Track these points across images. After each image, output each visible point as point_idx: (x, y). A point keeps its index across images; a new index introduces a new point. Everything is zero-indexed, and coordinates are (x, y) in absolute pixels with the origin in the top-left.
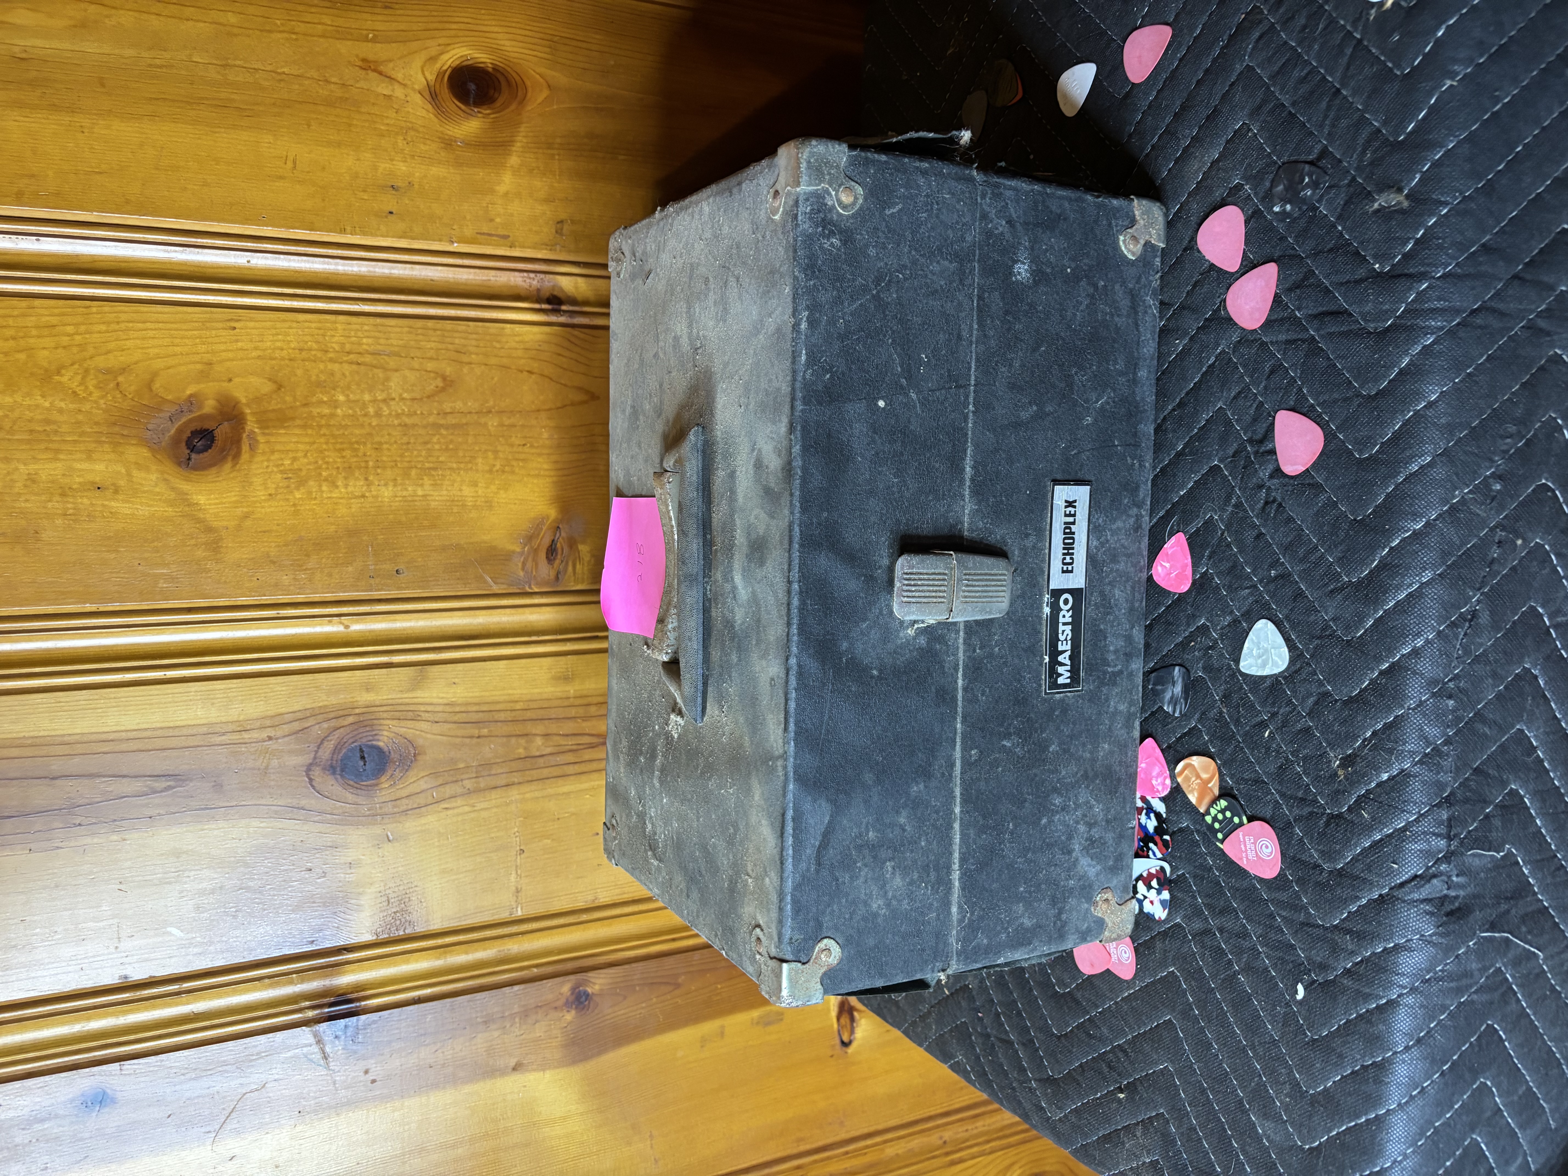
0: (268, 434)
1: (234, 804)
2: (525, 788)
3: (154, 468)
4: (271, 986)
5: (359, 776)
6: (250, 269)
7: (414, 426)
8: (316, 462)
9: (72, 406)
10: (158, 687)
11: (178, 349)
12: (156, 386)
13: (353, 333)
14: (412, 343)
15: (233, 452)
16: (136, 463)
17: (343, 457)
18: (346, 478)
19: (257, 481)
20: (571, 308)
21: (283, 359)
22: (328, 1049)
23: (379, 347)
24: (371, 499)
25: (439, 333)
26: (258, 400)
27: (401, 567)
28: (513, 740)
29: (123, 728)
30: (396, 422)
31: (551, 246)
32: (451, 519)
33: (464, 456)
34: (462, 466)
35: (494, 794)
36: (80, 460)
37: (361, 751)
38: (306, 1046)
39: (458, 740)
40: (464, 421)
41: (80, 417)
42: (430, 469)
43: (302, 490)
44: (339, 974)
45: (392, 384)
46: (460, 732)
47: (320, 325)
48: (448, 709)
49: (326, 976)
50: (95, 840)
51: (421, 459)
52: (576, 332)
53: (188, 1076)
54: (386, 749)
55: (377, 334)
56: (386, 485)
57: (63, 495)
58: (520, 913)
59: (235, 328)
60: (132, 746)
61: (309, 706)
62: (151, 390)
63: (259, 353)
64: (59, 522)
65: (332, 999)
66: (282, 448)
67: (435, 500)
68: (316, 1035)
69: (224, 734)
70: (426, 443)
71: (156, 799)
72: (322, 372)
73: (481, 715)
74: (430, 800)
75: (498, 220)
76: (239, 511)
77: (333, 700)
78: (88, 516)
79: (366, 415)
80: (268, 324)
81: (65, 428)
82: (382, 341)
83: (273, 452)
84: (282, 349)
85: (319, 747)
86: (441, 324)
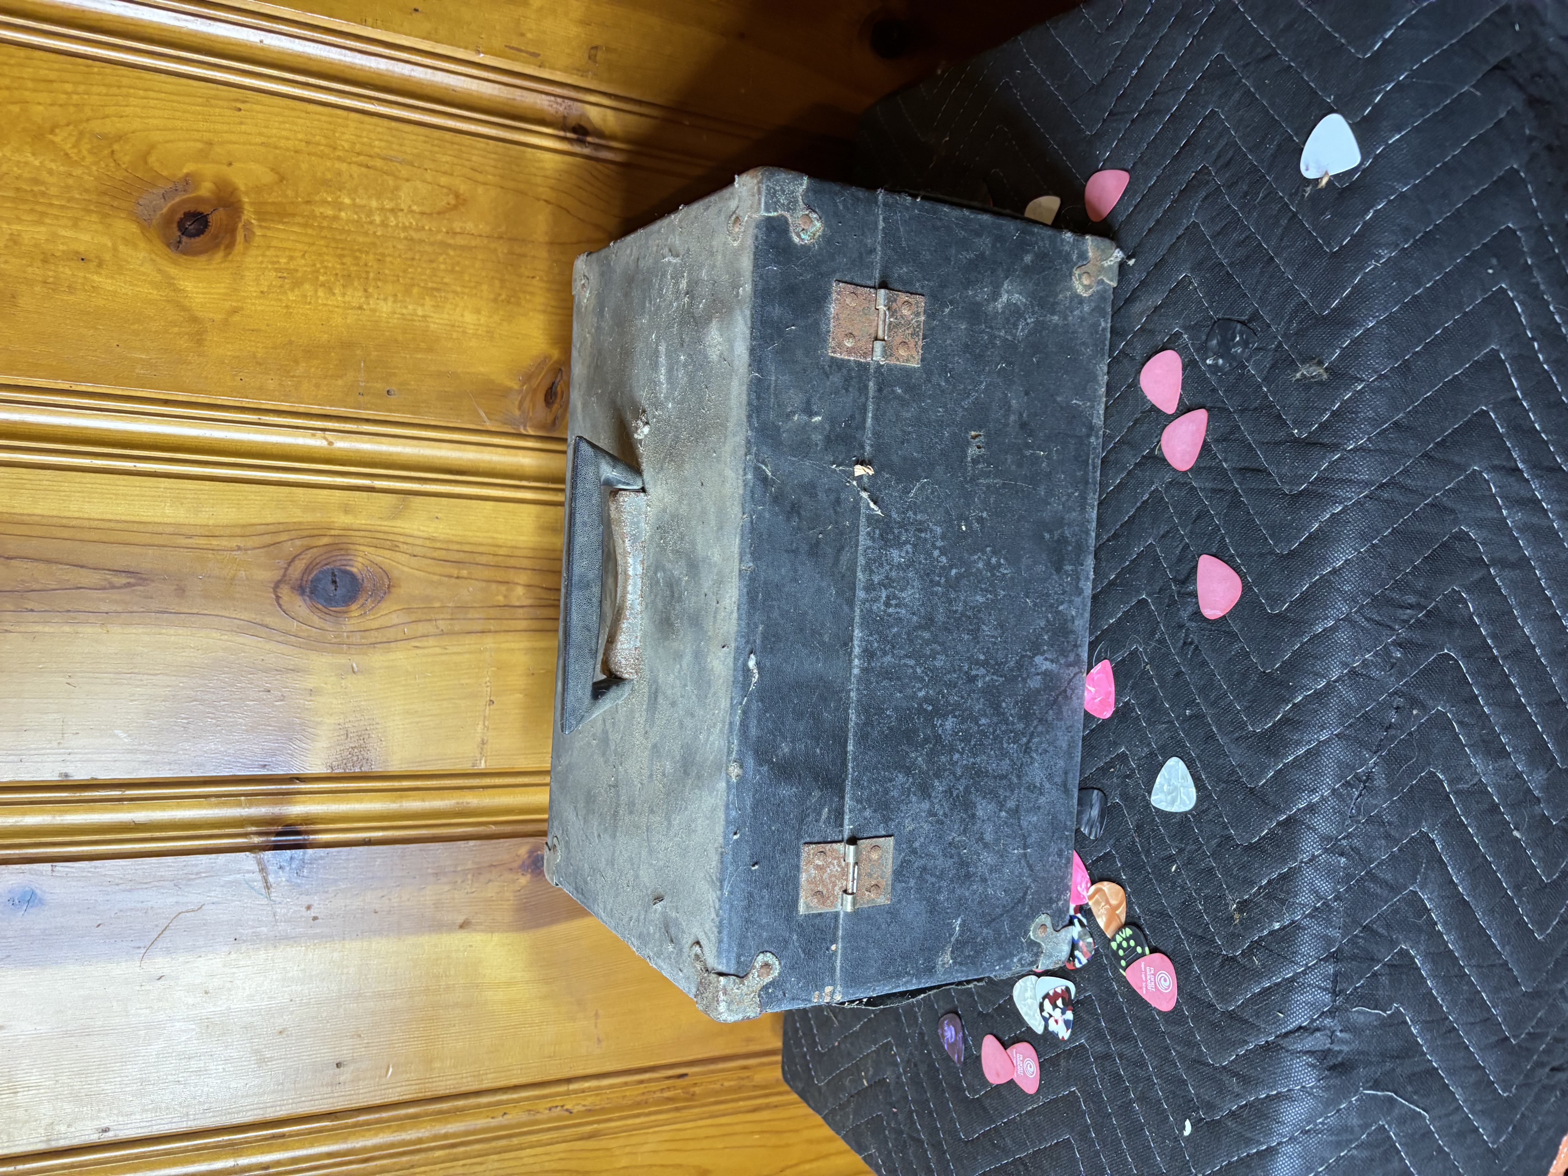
0: (266, 228)
1: (195, 611)
2: (499, 637)
3: (142, 245)
4: (217, 805)
5: (330, 601)
6: (262, 49)
7: (421, 241)
8: (314, 265)
9: (62, 169)
10: (126, 477)
11: (179, 123)
12: (152, 159)
13: (364, 134)
14: (427, 153)
15: (226, 241)
16: (124, 238)
17: (343, 264)
18: (344, 286)
19: (249, 275)
20: (597, 141)
21: (288, 149)
22: (271, 879)
23: (392, 153)
24: (368, 312)
25: (456, 146)
26: (258, 189)
27: (393, 388)
28: (494, 586)
29: (86, 516)
30: (402, 235)
31: (582, 72)
32: (450, 345)
33: (470, 281)
34: (467, 290)
35: (469, 640)
36: (65, 227)
37: (334, 575)
38: (248, 872)
39: (436, 578)
40: (473, 243)
41: (70, 181)
42: (433, 289)
43: (297, 292)
44: (289, 803)
45: (401, 194)
46: (439, 570)
47: (330, 119)
48: (428, 543)
49: (276, 804)
50: (47, 629)
51: (424, 277)
52: (599, 166)
53: (121, 887)
54: (359, 577)
55: (390, 138)
56: (385, 299)
57: (45, 261)
58: (483, 766)
59: (240, 110)
60: (93, 535)
61: (281, 520)
62: (146, 162)
63: (263, 139)
64: (38, 289)
65: (280, 828)
66: (280, 245)
67: (434, 323)
68: (260, 862)
69: (191, 537)
70: (431, 261)
71: (115, 595)
72: (329, 170)
73: (462, 555)
74: (400, 636)
75: (529, 35)
76: (227, 305)
77: (309, 518)
78: (69, 287)
79: (371, 223)
80: (277, 110)
81: (53, 191)
82: (395, 147)
83: (269, 247)
84: (288, 139)
85: (289, 564)
86: (459, 138)
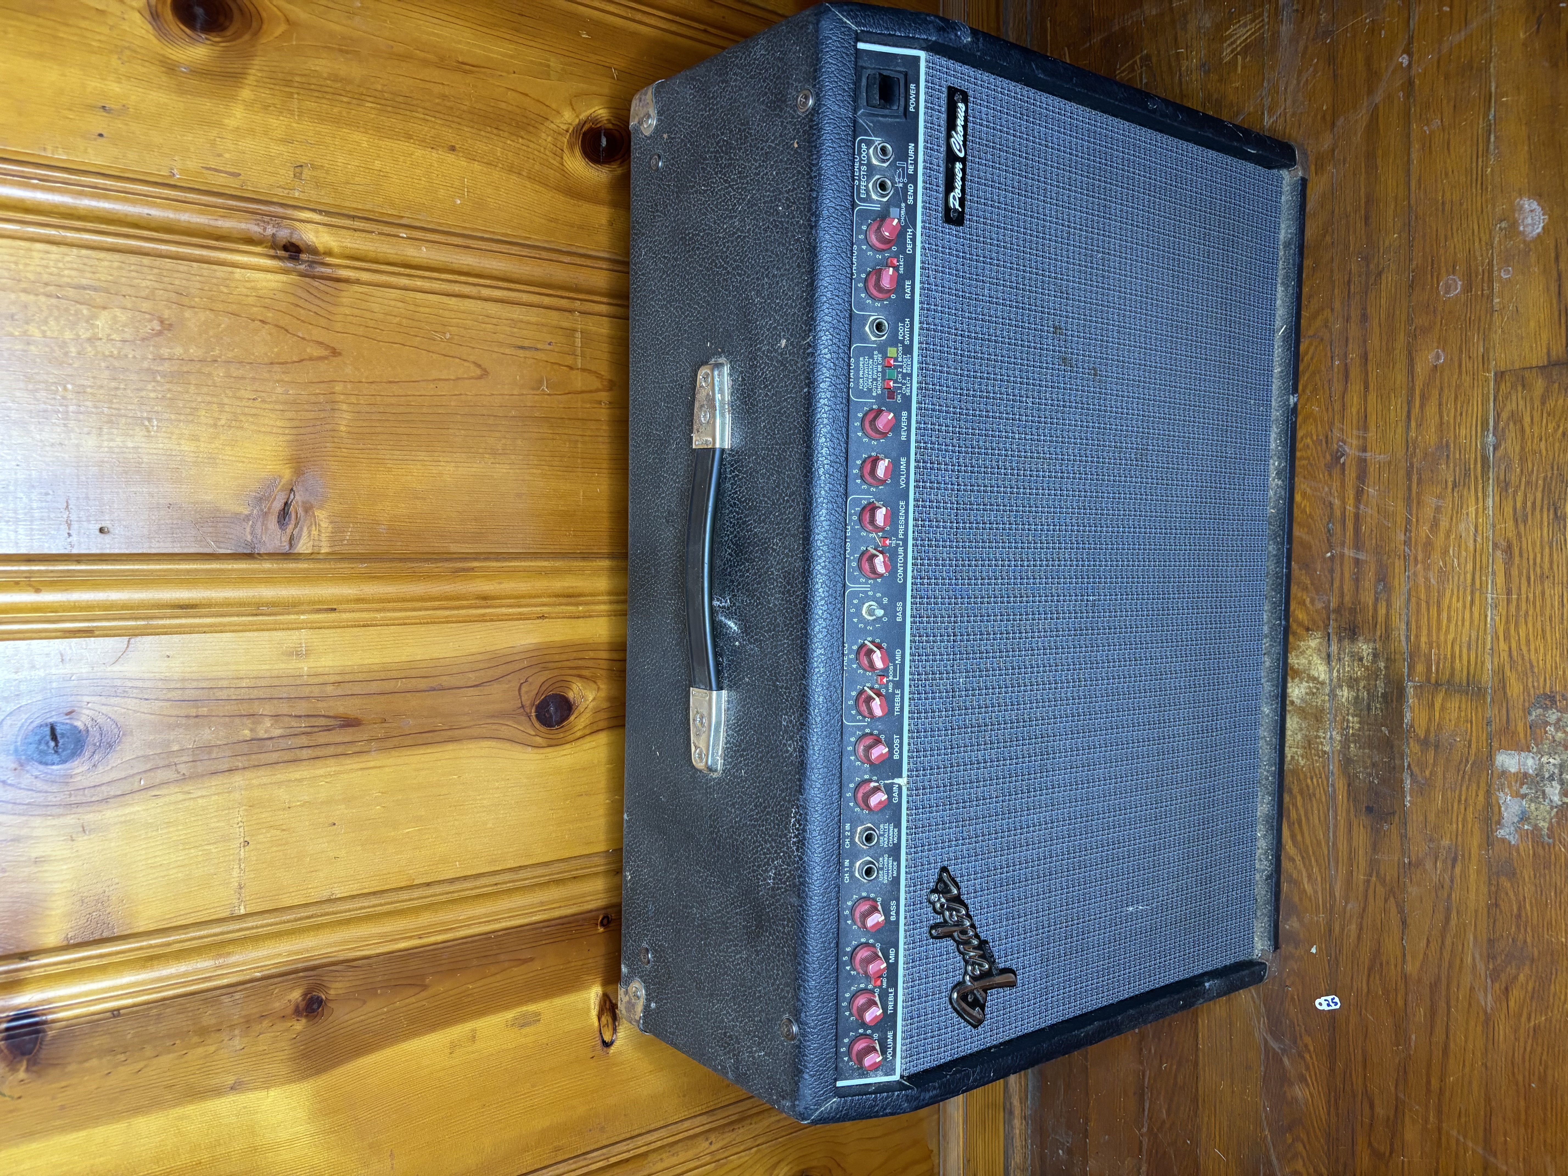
2: (248, 774)
5: (49, 759)
7: (125, 370)
13: (51, 264)
14: (124, 280)
17: (37, 399)
18: (40, 423)
20: (311, 258)
23: (84, 282)
24: (70, 448)
27: (105, 525)
28: (237, 720)
30: (103, 365)
31: (287, 190)
32: (167, 475)
33: (185, 408)
34: (182, 417)
35: (215, 780)
37: (53, 730)
39: (172, 720)
40: (184, 369)
42: (142, 418)
44: (20, 984)
45: (98, 323)
46: (175, 711)
48: (160, 685)
51: (132, 407)
52: (315, 283)
54: (85, 730)
55: (81, 267)
56: (89, 433)
65: (12, 1014)
70: (138, 390)
73: (200, 692)
74: (137, 787)
75: (227, 156)
79: (66, 354)
82: (88, 275)
86: (159, 262)
